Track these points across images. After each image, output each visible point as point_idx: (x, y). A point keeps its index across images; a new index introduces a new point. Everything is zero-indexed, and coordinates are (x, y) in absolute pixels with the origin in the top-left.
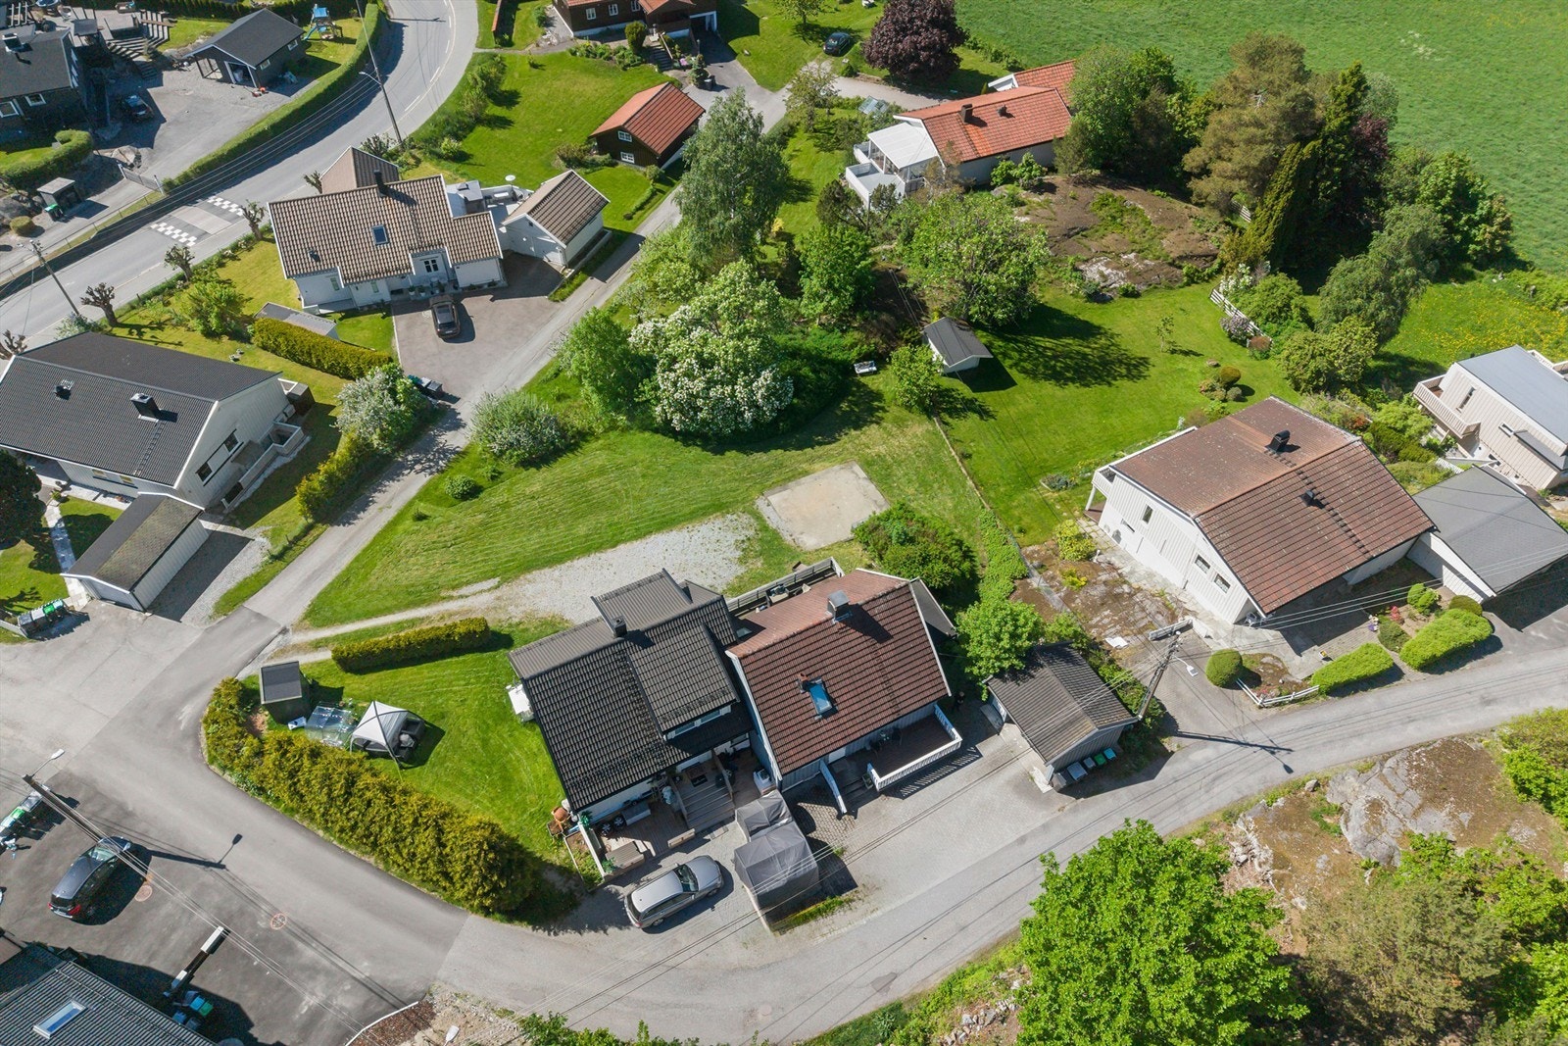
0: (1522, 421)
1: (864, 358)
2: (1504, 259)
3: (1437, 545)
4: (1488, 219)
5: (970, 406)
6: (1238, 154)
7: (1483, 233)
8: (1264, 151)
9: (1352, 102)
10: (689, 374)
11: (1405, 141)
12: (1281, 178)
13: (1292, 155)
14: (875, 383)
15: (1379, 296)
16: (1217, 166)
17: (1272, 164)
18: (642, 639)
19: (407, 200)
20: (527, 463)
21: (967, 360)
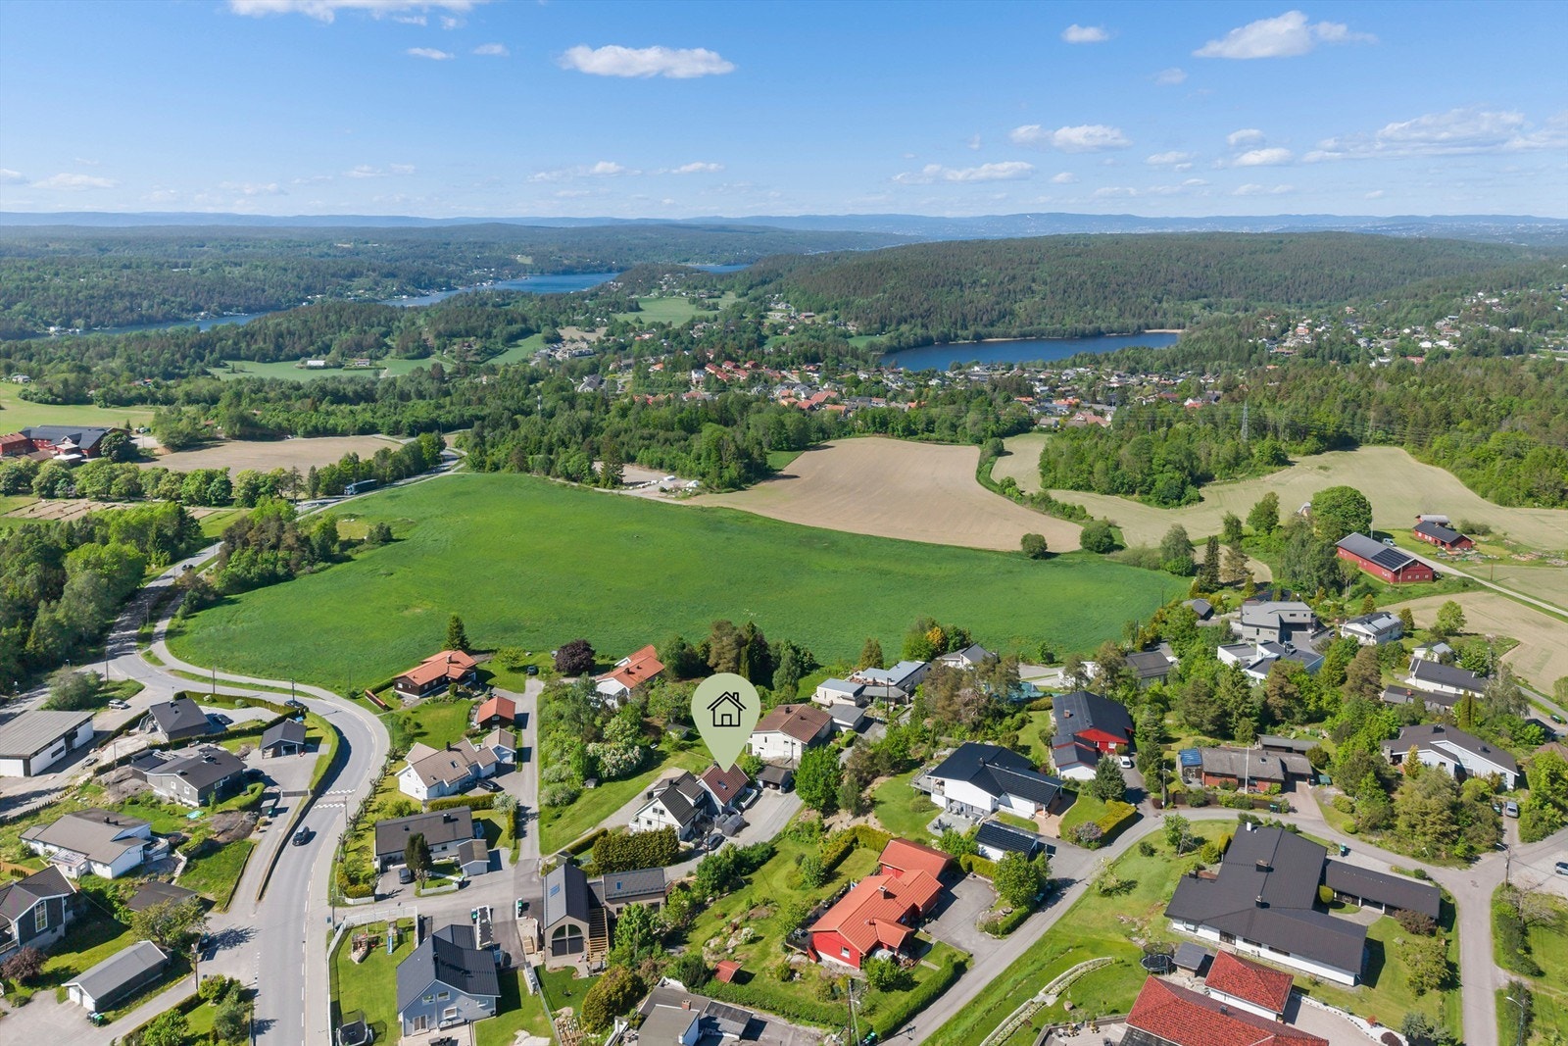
0: (841, 693)
1: (652, 743)
2: (815, 666)
3: (836, 721)
4: (805, 655)
5: (693, 746)
6: (727, 656)
7: (806, 659)
8: (735, 651)
9: (753, 631)
10: (614, 754)
11: (770, 639)
12: (744, 658)
13: (744, 651)
14: (660, 749)
15: (789, 677)
16: (721, 661)
17: (739, 654)
18: (677, 784)
19: (459, 750)
20: (569, 804)
21: (684, 733)
